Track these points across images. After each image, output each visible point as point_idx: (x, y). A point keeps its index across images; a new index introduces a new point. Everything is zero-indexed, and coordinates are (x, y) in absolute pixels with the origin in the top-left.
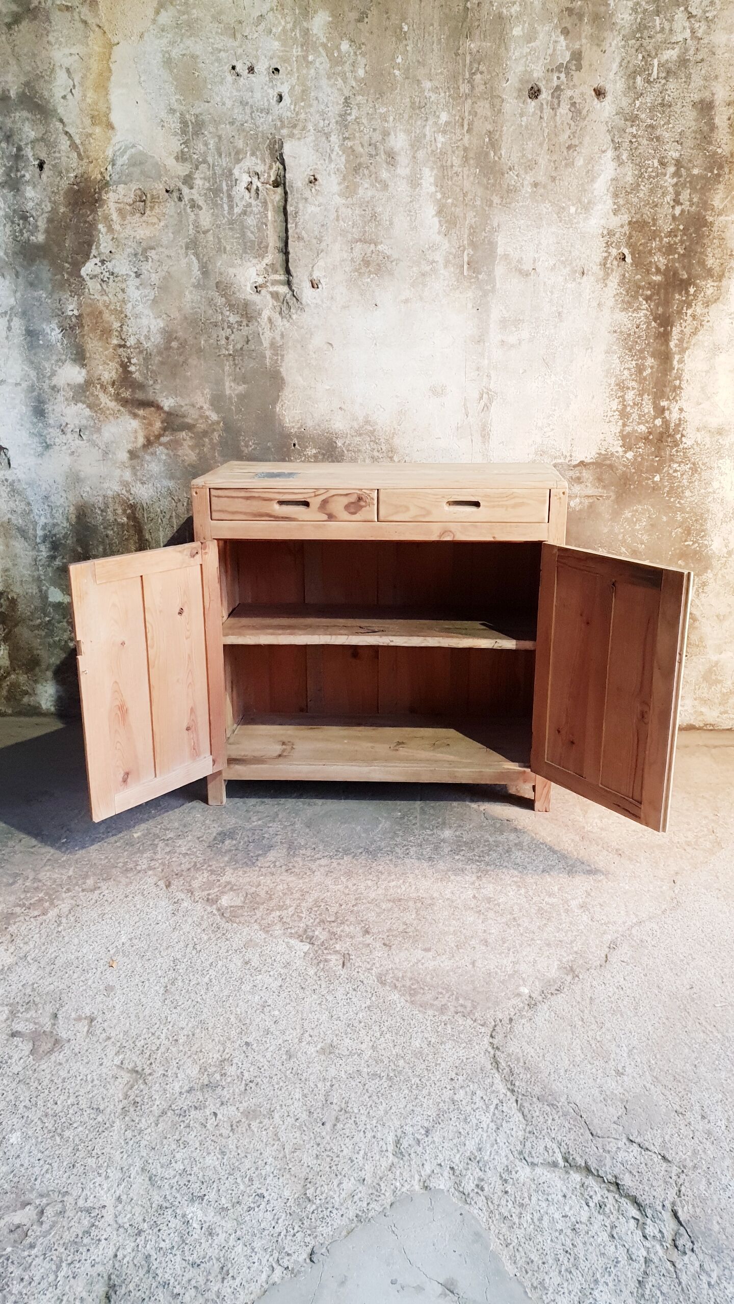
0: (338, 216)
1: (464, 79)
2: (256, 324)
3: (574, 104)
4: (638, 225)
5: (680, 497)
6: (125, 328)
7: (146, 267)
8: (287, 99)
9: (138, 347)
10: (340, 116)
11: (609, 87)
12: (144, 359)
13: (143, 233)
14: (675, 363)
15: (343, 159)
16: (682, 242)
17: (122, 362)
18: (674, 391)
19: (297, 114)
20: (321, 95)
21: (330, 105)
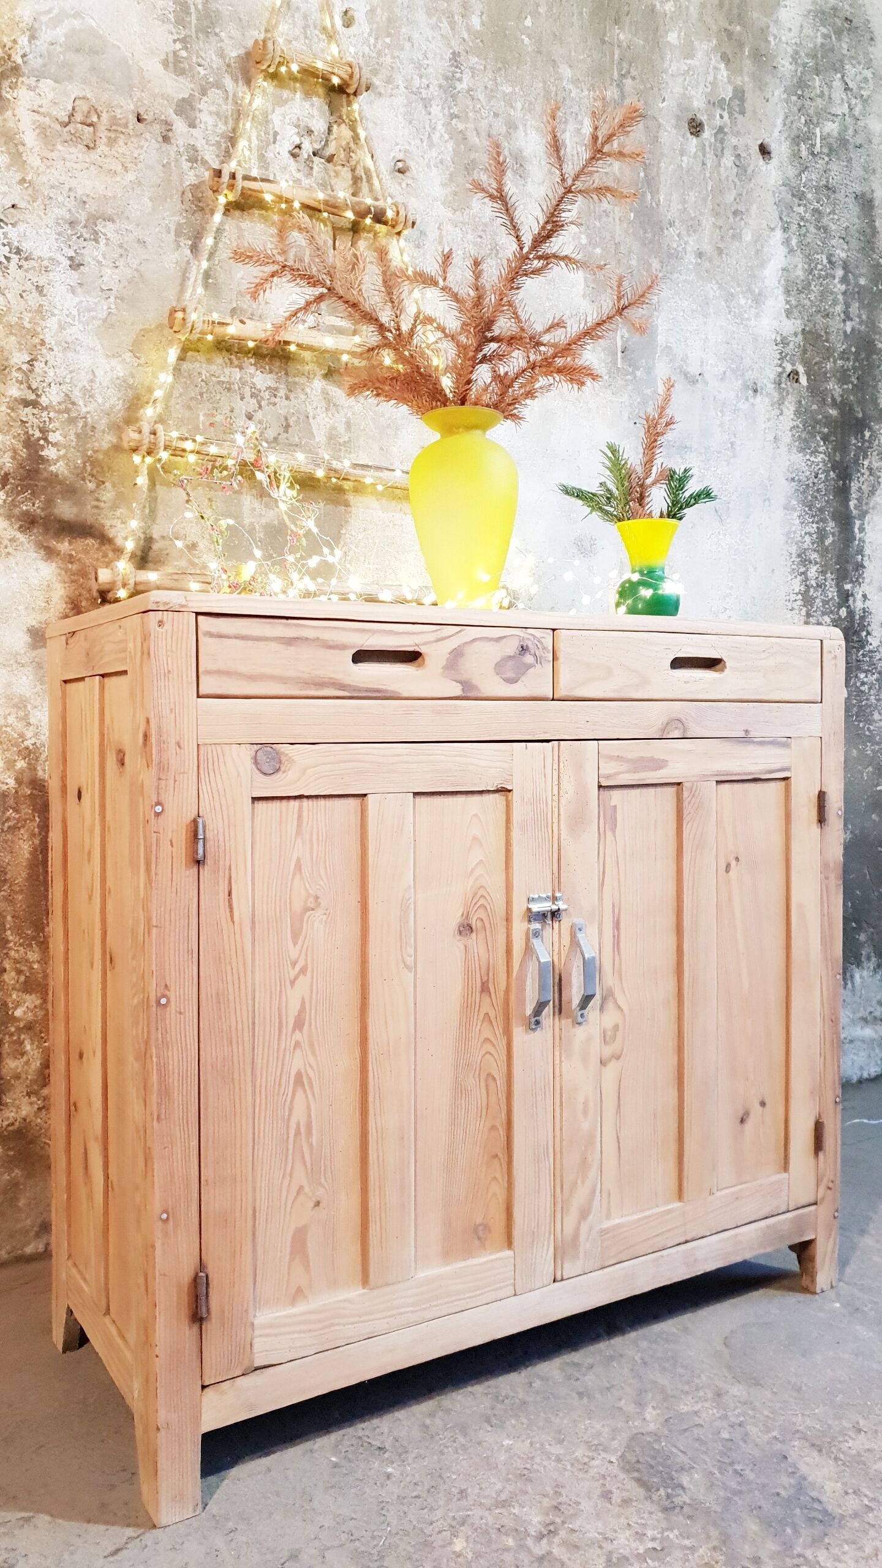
0: (441, 237)
1: (612, 79)
2: (303, 397)
3: (738, 156)
4: (813, 338)
5: (869, 722)
6: (39, 366)
7: (91, 253)
8: (362, 25)
9: (67, 411)
10: (447, 78)
11: (773, 147)
12: (78, 435)
13: (89, 184)
14: (856, 530)
15: (450, 145)
16: (854, 368)
17: (28, 437)
18: (857, 570)
19: (379, 54)
20: (416, 35)
21: (430, 55)
